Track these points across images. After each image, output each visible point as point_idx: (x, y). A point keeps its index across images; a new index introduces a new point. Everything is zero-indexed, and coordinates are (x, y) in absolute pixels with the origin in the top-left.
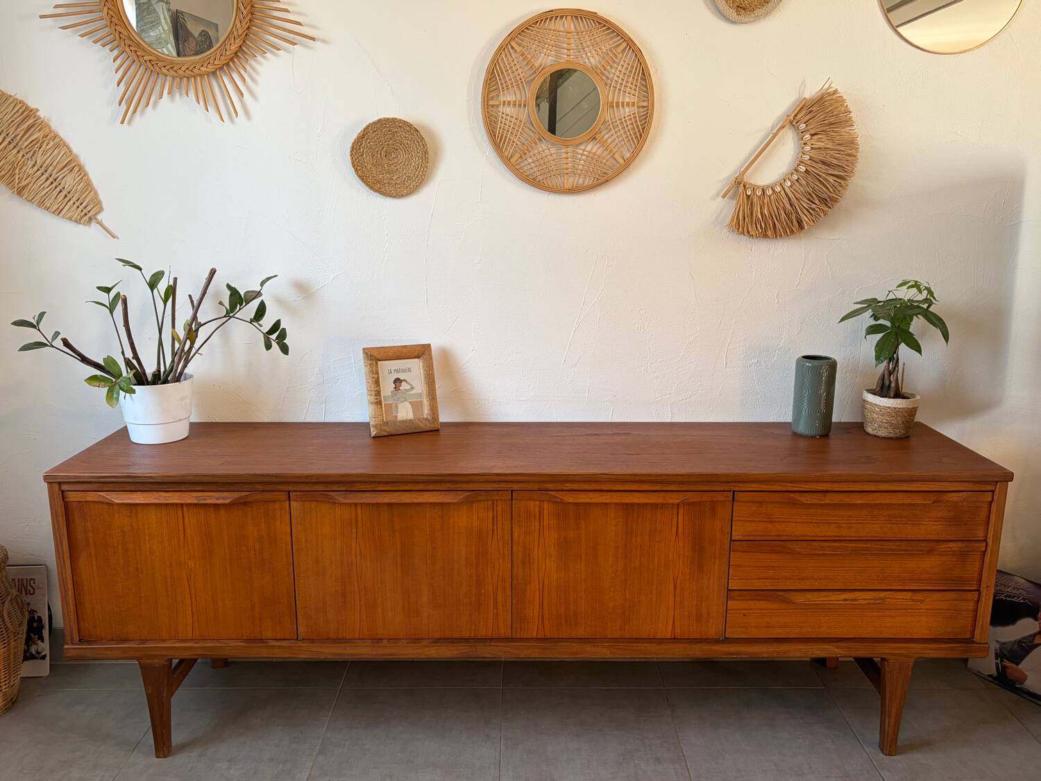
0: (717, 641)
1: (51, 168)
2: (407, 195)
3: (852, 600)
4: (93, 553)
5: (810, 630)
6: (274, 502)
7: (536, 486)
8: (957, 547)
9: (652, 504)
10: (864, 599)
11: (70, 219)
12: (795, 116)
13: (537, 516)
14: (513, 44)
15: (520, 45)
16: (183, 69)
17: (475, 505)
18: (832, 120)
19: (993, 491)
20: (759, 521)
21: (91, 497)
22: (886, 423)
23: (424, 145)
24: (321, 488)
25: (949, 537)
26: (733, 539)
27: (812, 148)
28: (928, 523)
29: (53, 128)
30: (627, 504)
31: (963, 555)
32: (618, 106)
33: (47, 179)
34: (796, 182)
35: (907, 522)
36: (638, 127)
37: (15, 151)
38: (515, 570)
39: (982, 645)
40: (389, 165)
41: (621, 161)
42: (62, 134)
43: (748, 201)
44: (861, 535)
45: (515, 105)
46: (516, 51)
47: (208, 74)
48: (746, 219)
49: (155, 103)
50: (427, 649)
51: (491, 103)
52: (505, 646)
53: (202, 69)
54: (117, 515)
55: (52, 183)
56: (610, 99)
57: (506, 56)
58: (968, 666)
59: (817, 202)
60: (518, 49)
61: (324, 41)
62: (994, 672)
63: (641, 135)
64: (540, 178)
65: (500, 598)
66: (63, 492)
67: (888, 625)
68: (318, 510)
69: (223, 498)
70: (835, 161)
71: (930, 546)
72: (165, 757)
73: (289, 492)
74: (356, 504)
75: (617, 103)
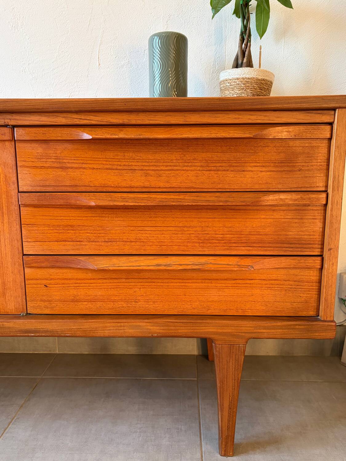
5: (125, 305)
8: (291, 199)
10: (181, 265)
19: (331, 124)
20: (48, 167)
26: (20, 190)
28: (254, 169)
31: (299, 210)
35: (228, 168)
39: (326, 324)
44: (174, 185)
58: (342, 361)
67: (216, 298)
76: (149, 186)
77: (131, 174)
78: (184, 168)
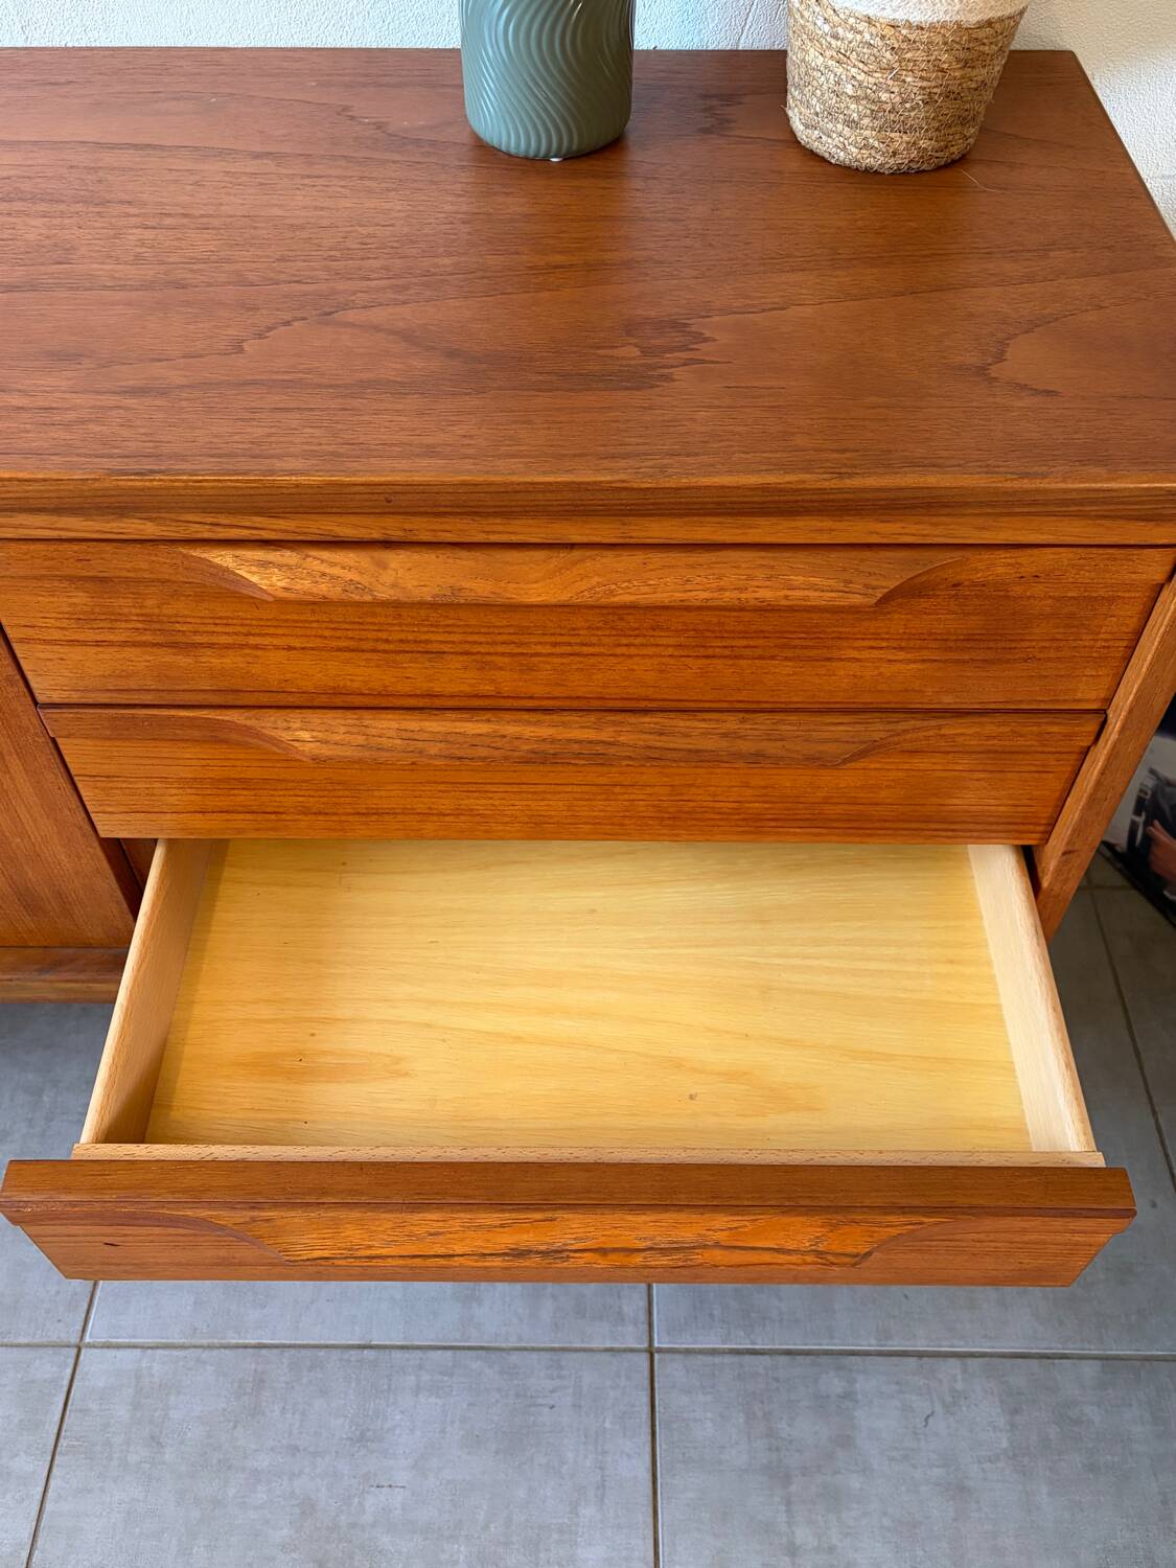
20: (124, 644)
22: (856, 99)
26: (41, 698)
28: (866, 654)
35: (773, 652)
44: (582, 691)
62: (1121, 840)
76: (493, 693)
77: (427, 664)
78: (619, 651)
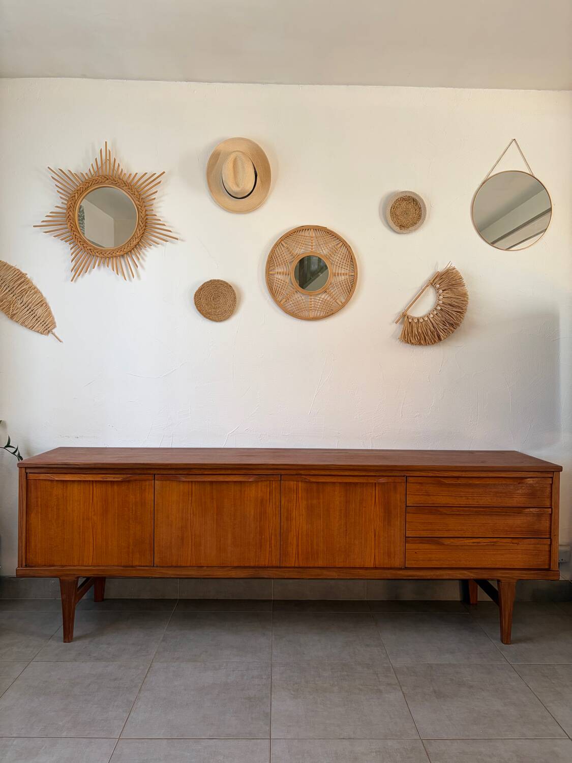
0: (400, 569)
1: (31, 304)
2: (225, 320)
3: (478, 543)
4: (40, 511)
5: (454, 563)
6: (145, 480)
7: (294, 472)
8: (535, 511)
9: (361, 483)
10: (484, 542)
11: (38, 332)
12: (434, 281)
13: (295, 491)
14: (283, 243)
15: (286, 244)
16: (107, 253)
17: (260, 484)
18: (453, 282)
19: (552, 478)
21: (42, 477)
23: (234, 294)
24: (173, 472)
25: (530, 505)
26: (407, 505)
27: (443, 297)
28: (517, 496)
29: (34, 284)
30: (346, 483)
31: (539, 516)
32: (338, 275)
33: (28, 310)
34: (436, 316)
35: (505, 496)
36: (349, 285)
37: (12, 295)
38: (282, 524)
39: (555, 572)
40: (215, 305)
41: (340, 303)
42: (38, 287)
43: (410, 325)
45: (283, 274)
46: (284, 246)
47: (119, 256)
48: (409, 334)
49: (90, 272)
50: (230, 572)
51: (271, 273)
52: (276, 571)
53: (117, 253)
54: (55, 488)
55: (30, 312)
56: (334, 271)
57: (279, 249)
59: (448, 325)
60: (284, 245)
61: (182, 240)
63: (351, 290)
64: (296, 312)
65: (273, 542)
66: (27, 473)
67: (500, 559)
68: (170, 486)
69: (117, 478)
70: (456, 304)
71: (519, 510)
72: (69, 642)
73: (154, 475)
74: (192, 482)
75: (338, 274)
77: (460, 498)
